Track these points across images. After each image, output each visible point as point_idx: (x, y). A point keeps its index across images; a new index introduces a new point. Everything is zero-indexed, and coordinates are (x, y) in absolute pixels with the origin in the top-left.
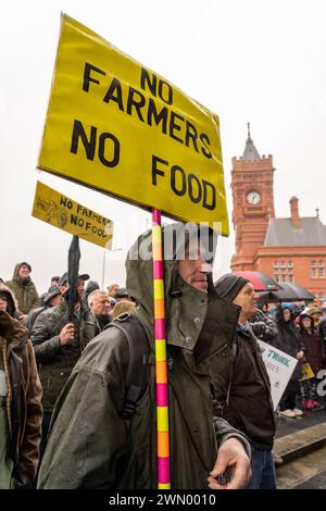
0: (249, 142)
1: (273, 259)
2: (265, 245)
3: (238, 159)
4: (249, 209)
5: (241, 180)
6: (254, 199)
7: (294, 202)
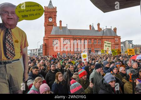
0: (51, 2)
1: (53, 38)
2: (51, 34)
3: (46, 7)
4: (49, 23)
5: (47, 14)
6: (50, 20)
7: (61, 22)
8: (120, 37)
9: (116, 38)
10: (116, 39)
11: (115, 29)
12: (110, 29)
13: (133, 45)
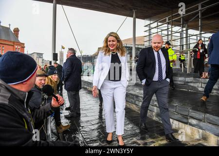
8: (24, 44)
9: (17, 45)
10: (16, 47)
11: (17, 31)
12: (8, 29)
13: (43, 60)
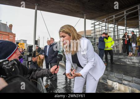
8: (15, 34)
9: (11, 35)
11: (11, 26)
12: (6, 25)
13: (27, 44)
